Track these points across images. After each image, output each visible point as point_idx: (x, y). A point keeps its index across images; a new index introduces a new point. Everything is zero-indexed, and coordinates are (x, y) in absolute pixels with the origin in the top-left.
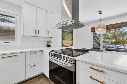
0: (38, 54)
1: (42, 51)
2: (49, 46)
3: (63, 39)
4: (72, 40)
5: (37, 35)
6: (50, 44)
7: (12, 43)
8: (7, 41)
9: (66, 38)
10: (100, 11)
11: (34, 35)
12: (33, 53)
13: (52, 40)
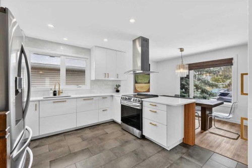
0: (109, 99)
1: (112, 96)
2: (118, 91)
3: (136, 82)
4: (149, 82)
5: (107, 79)
6: (119, 89)
7: (83, 87)
8: (80, 86)
9: (139, 81)
10: (181, 49)
11: (104, 79)
12: (104, 98)
13: (122, 84)
